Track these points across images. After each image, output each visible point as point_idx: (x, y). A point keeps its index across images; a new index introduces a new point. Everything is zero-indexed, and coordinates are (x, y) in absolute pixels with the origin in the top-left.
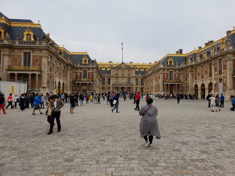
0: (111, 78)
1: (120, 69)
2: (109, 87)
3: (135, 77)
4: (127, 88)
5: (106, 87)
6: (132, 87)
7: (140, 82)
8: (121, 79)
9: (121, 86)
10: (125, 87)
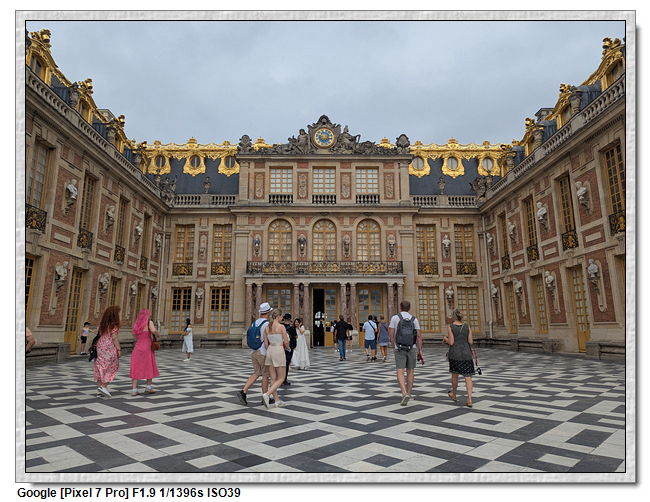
0: (242, 221)
1: (302, 162)
2: (226, 290)
3: (415, 216)
4: (353, 297)
5: (201, 285)
6: (391, 282)
7: (448, 251)
8: (309, 228)
9: (306, 282)
10: (343, 282)
